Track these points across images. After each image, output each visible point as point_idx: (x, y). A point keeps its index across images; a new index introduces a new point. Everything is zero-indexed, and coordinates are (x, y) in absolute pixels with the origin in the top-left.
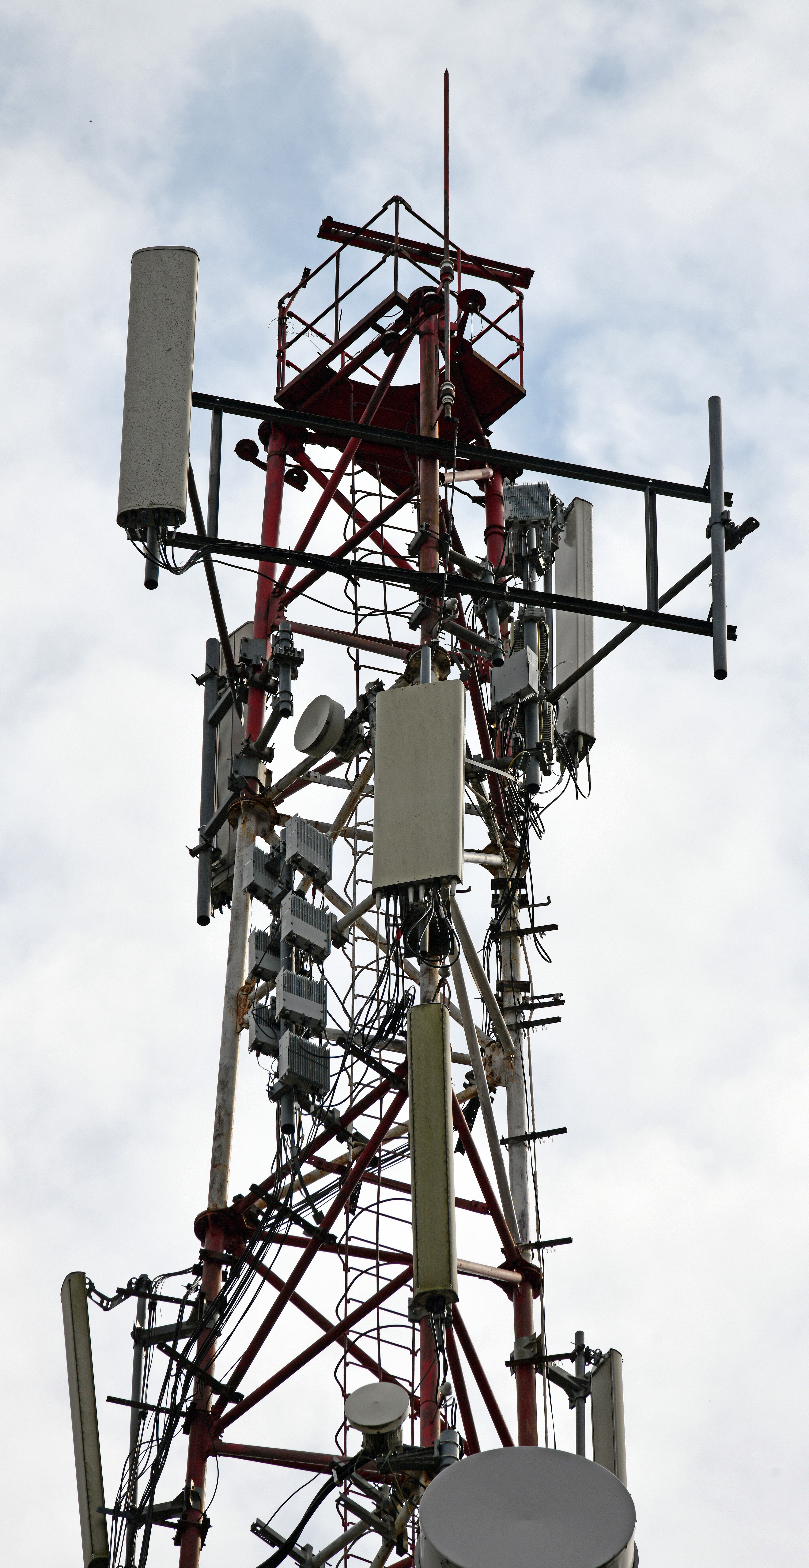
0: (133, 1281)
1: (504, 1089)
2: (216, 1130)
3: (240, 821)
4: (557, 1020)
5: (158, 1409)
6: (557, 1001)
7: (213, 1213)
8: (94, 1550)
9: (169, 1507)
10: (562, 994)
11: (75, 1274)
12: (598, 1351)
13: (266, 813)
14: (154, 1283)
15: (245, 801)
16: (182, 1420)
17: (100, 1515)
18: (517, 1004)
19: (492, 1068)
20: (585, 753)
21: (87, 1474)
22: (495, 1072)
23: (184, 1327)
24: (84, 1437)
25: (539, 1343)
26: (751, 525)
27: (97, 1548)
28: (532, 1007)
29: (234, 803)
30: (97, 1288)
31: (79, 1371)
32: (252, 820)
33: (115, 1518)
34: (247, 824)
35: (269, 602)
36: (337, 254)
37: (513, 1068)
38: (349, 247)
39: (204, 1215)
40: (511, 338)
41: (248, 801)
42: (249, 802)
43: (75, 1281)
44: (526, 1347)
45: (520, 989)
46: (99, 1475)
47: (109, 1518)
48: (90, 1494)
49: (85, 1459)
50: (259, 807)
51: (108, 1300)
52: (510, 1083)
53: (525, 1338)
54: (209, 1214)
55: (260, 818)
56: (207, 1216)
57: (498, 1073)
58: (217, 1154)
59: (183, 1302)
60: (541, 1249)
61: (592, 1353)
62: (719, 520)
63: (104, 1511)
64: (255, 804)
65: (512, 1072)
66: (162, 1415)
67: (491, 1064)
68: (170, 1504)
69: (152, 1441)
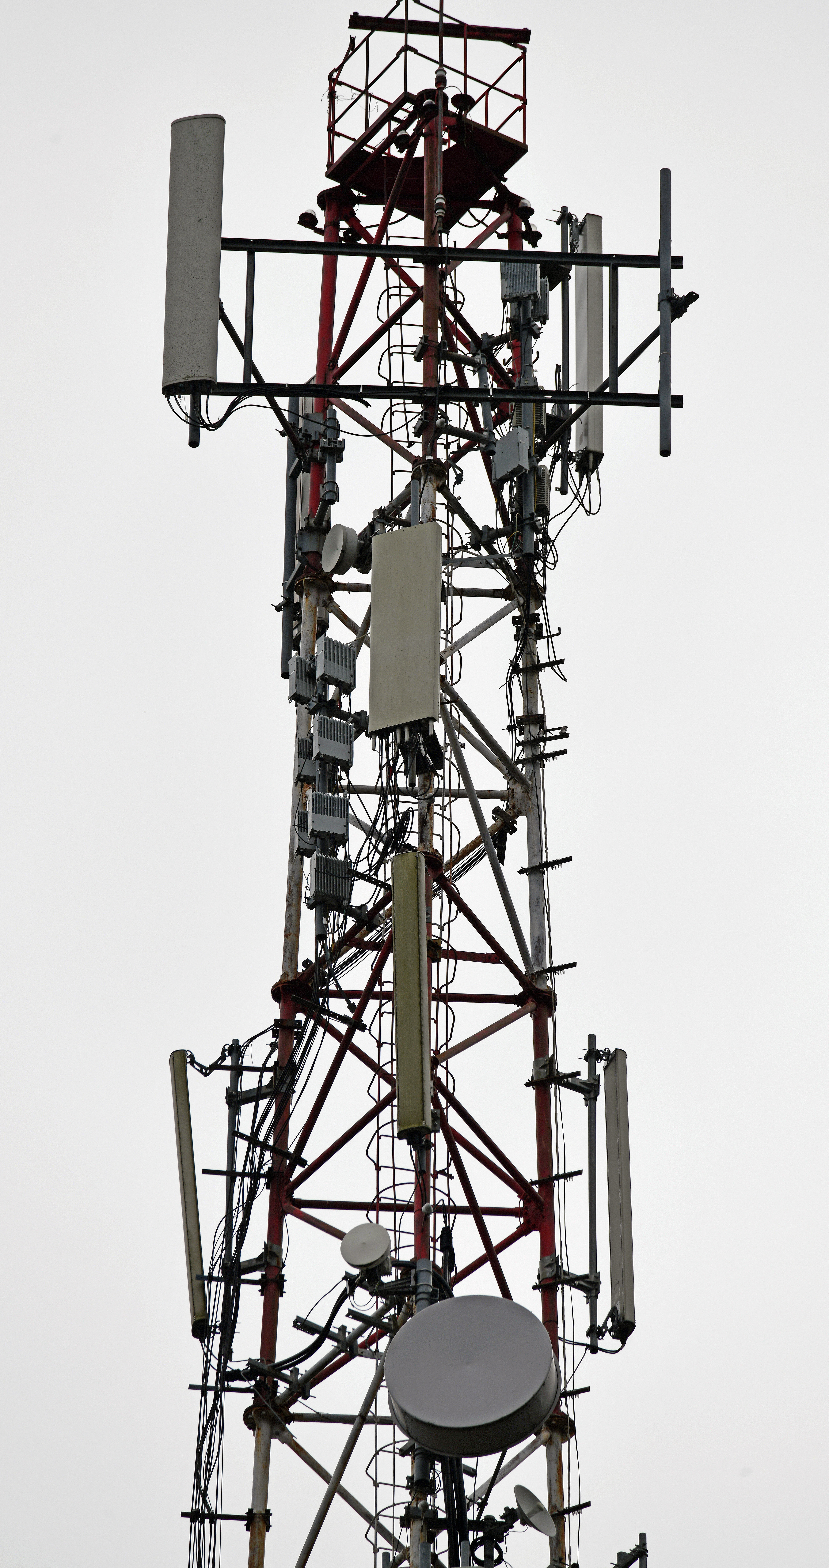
0: (227, 1047)
1: (525, 818)
2: (288, 901)
3: (304, 596)
4: (564, 752)
5: (243, 1175)
6: (564, 735)
7: (284, 984)
8: (195, 1312)
9: (254, 1263)
10: (567, 727)
11: (178, 1052)
12: (607, 1050)
13: (325, 585)
14: (243, 1047)
15: (306, 578)
16: (263, 1181)
17: (199, 1282)
18: (532, 738)
19: (514, 800)
20: (596, 467)
21: (189, 1241)
22: (517, 803)
23: (264, 1091)
24: (187, 1206)
25: (551, 1063)
26: (692, 297)
27: (198, 1311)
28: (545, 740)
29: (298, 580)
30: (197, 1060)
31: (181, 1145)
32: (313, 594)
33: (210, 1282)
34: (310, 598)
35: (326, 375)
36: (367, 39)
37: (530, 799)
38: (376, 33)
39: (277, 987)
40: (515, 96)
41: (309, 578)
42: (310, 580)
43: (177, 1059)
44: (541, 1068)
45: (536, 722)
46: (198, 1241)
47: (206, 1282)
48: (192, 1260)
49: (187, 1227)
50: (318, 582)
51: (206, 1069)
52: (529, 813)
53: (541, 1059)
54: (280, 986)
55: (320, 590)
56: (279, 987)
57: (519, 804)
58: (288, 924)
59: (262, 1070)
60: (553, 973)
61: (601, 1053)
62: (665, 298)
63: (201, 1277)
64: (314, 580)
65: (530, 802)
66: (246, 1179)
67: (513, 797)
68: (255, 1262)
69: (238, 1208)
